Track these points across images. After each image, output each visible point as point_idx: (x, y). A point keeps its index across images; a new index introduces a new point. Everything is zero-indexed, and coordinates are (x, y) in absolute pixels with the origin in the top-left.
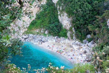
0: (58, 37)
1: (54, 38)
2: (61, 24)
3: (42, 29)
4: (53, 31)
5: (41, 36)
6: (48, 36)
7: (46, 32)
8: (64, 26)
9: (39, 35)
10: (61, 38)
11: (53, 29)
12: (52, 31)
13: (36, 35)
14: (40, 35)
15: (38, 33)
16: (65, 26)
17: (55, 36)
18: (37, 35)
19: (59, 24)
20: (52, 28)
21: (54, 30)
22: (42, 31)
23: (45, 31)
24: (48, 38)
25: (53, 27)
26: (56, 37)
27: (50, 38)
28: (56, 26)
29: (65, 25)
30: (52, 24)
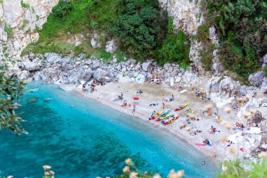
0: (155, 64)
1: (138, 66)
2: (166, 14)
3: (96, 36)
4: (137, 41)
5: (89, 62)
6: (115, 60)
7: (110, 47)
8: (175, 22)
9: (82, 55)
10: (166, 66)
11: (134, 32)
12: (132, 41)
13: (71, 56)
14: (88, 57)
15: (78, 51)
16: (181, 22)
17: (145, 60)
18: (77, 55)
19: (158, 15)
20: (132, 28)
21: (139, 38)
22: (93, 43)
23: (107, 40)
24: (119, 67)
25: (137, 26)
26: (146, 65)
27: (124, 69)
28: (148, 23)
29: (180, 17)
30: (132, 14)
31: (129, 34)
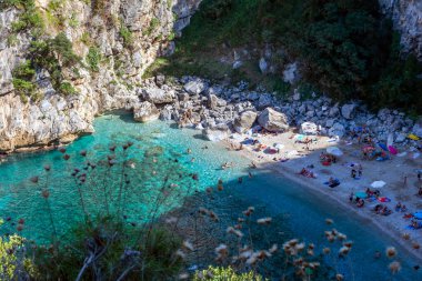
0: (363, 107)
1: (335, 109)
2: (390, 24)
3: (268, 54)
4: (336, 67)
5: (254, 95)
6: (297, 97)
7: (289, 75)
8: (404, 40)
9: (243, 84)
10: (382, 113)
11: (333, 52)
12: (328, 67)
13: (225, 84)
14: (252, 88)
15: (236, 76)
16: (414, 40)
17: (347, 100)
18: (234, 83)
19: (376, 26)
20: (330, 46)
21: (341, 62)
22: (263, 65)
23: (286, 61)
24: (302, 109)
25: (338, 43)
26: (347, 109)
27: (310, 113)
28: (357, 38)
29: (413, 32)
30: (331, 22)
31: (323, 55)
